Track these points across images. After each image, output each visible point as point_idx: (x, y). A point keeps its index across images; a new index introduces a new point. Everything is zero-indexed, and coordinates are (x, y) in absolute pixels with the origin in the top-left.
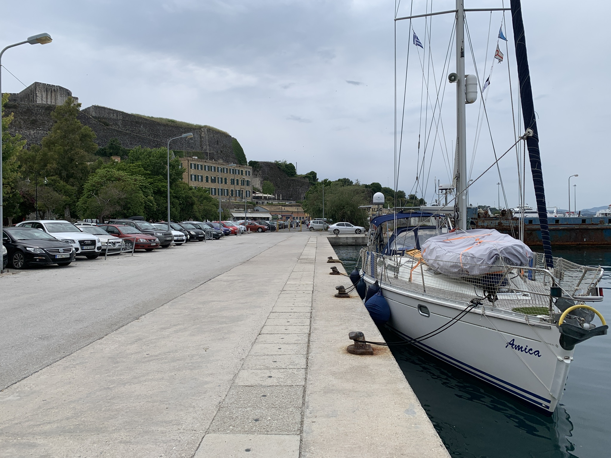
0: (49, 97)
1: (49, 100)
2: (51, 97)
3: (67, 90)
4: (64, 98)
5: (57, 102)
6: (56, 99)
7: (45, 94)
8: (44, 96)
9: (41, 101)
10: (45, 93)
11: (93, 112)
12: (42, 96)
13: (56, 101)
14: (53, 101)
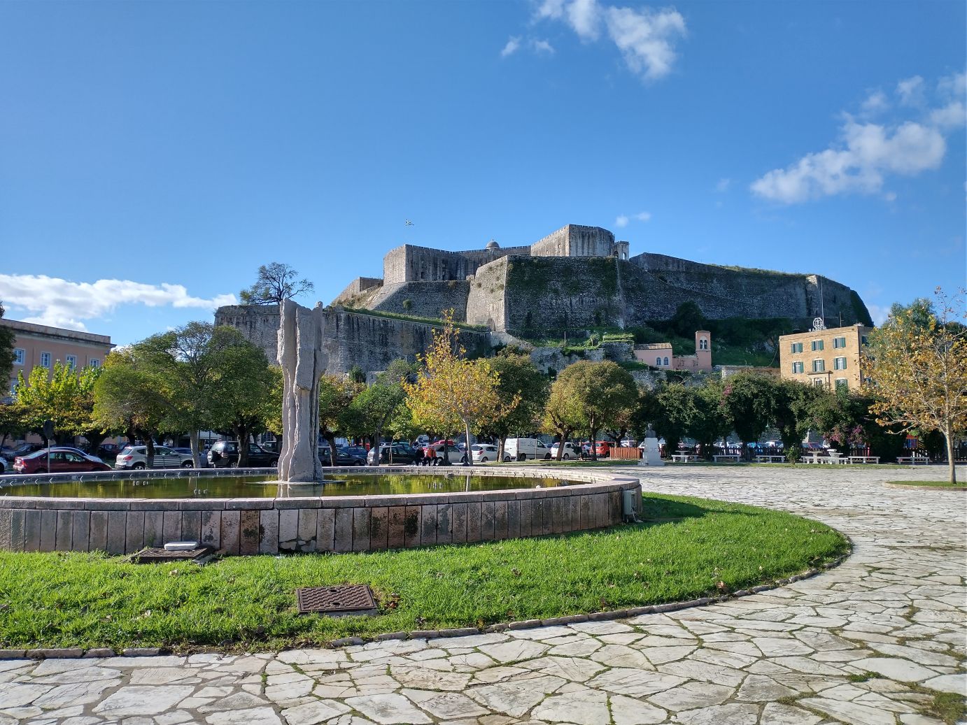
0: (586, 245)
1: (586, 251)
2: (588, 246)
3: (609, 232)
4: (605, 245)
5: (595, 253)
6: (594, 249)
7: (581, 242)
8: (580, 245)
9: (575, 252)
10: (581, 239)
11: (645, 262)
12: (577, 246)
13: (594, 251)
14: (590, 251)
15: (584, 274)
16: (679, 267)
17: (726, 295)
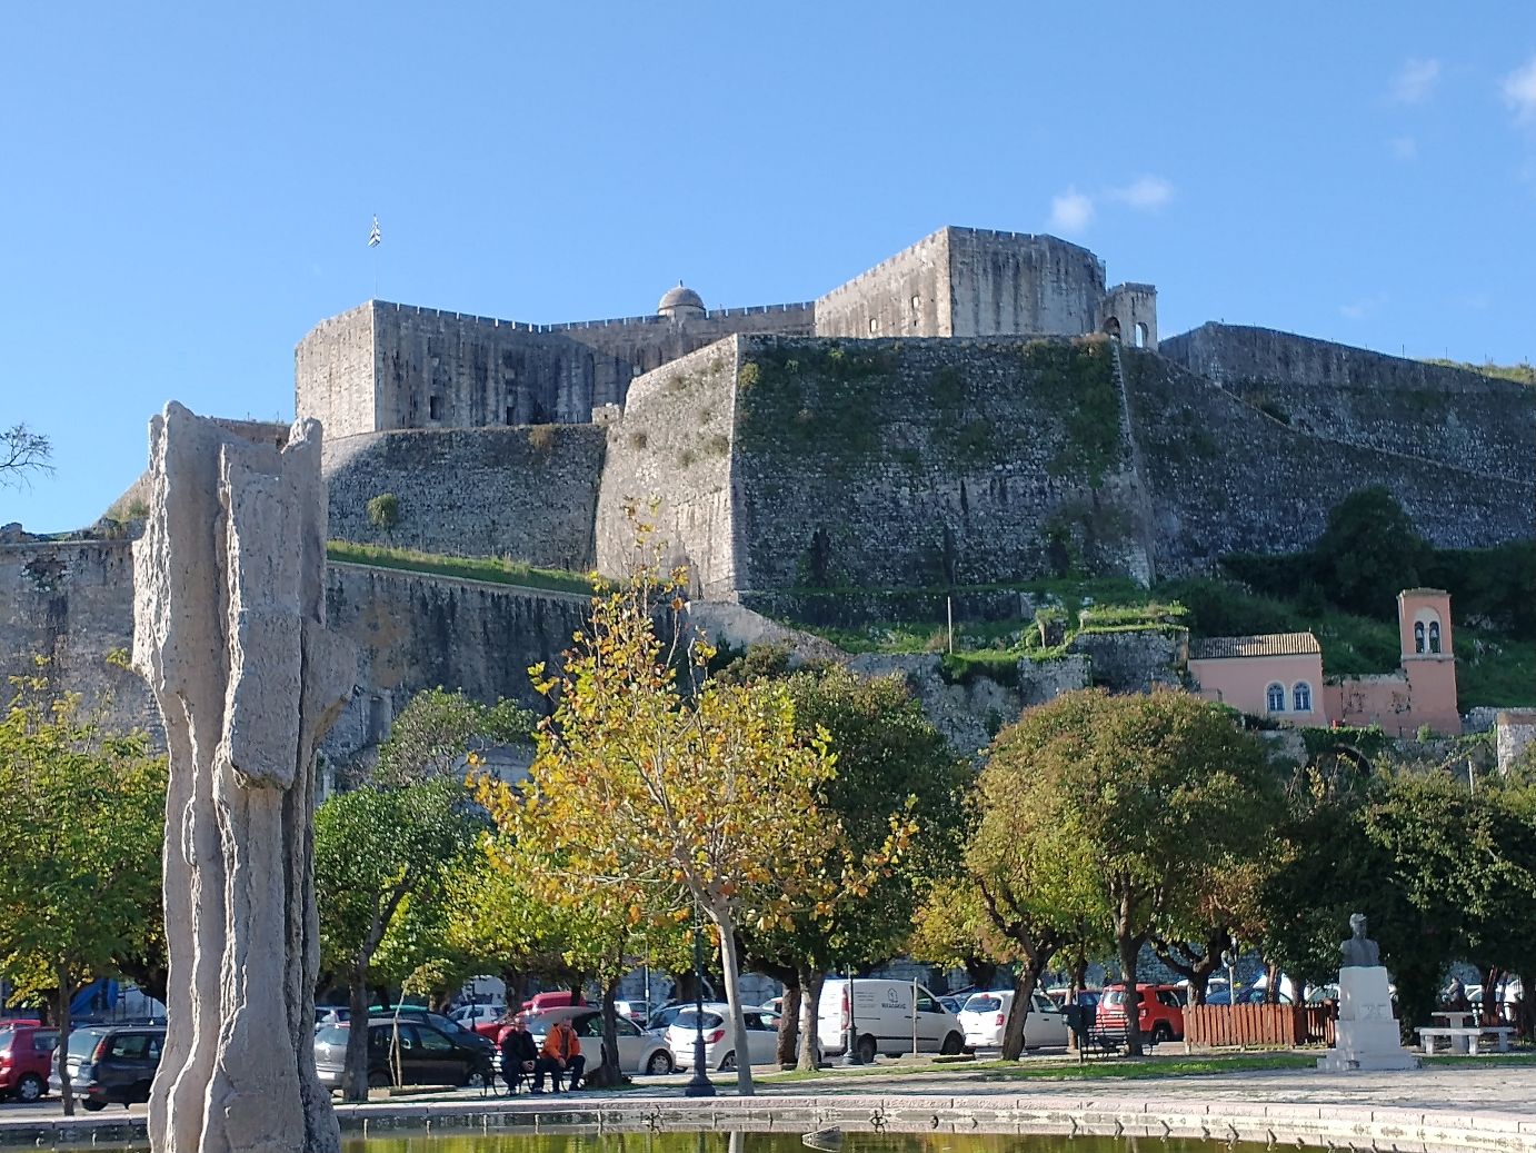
0: (1007, 299)
1: (1007, 316)
2: (1016, 301)
3: (1085, 253)
4: (1073, 297)
5: (1039, 323)
6: (1036, 310)
7: (991, 287)
8: (986, 296)
9: (971, 323)
10: (990, 277)
11: (1210, 357)
12: (977, 302)
13: (1035, 318)
14: (1024, 318)
15: (1007, 397)
16: (1327, 369)
17: (1494, 468)
